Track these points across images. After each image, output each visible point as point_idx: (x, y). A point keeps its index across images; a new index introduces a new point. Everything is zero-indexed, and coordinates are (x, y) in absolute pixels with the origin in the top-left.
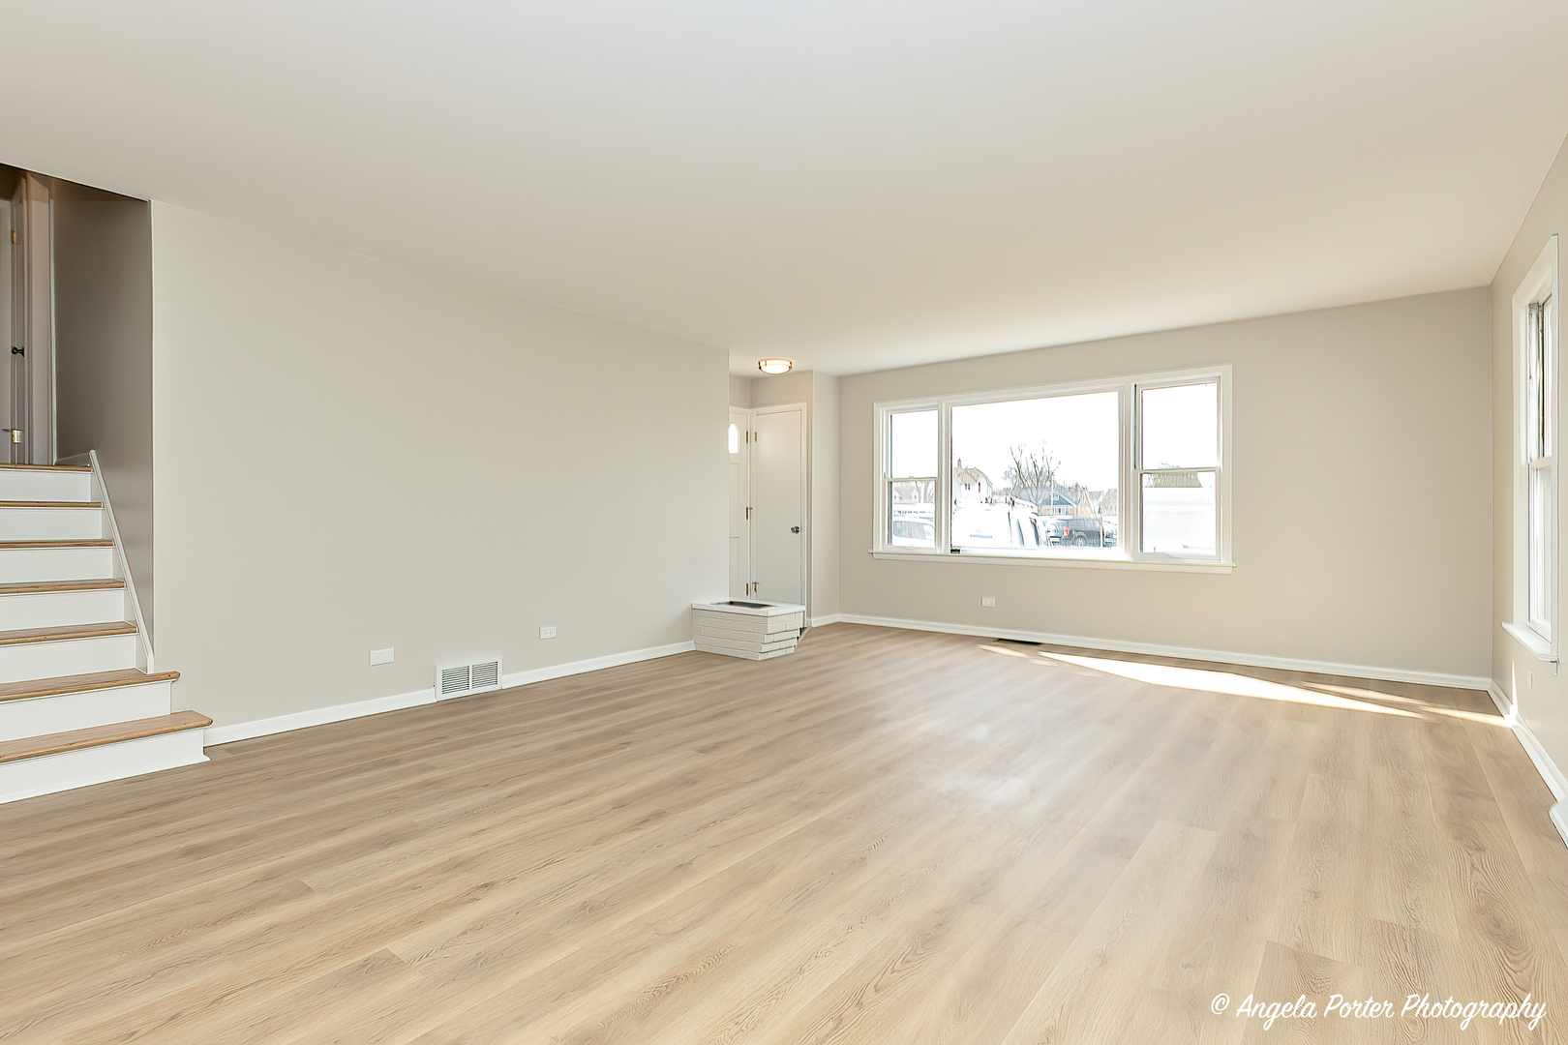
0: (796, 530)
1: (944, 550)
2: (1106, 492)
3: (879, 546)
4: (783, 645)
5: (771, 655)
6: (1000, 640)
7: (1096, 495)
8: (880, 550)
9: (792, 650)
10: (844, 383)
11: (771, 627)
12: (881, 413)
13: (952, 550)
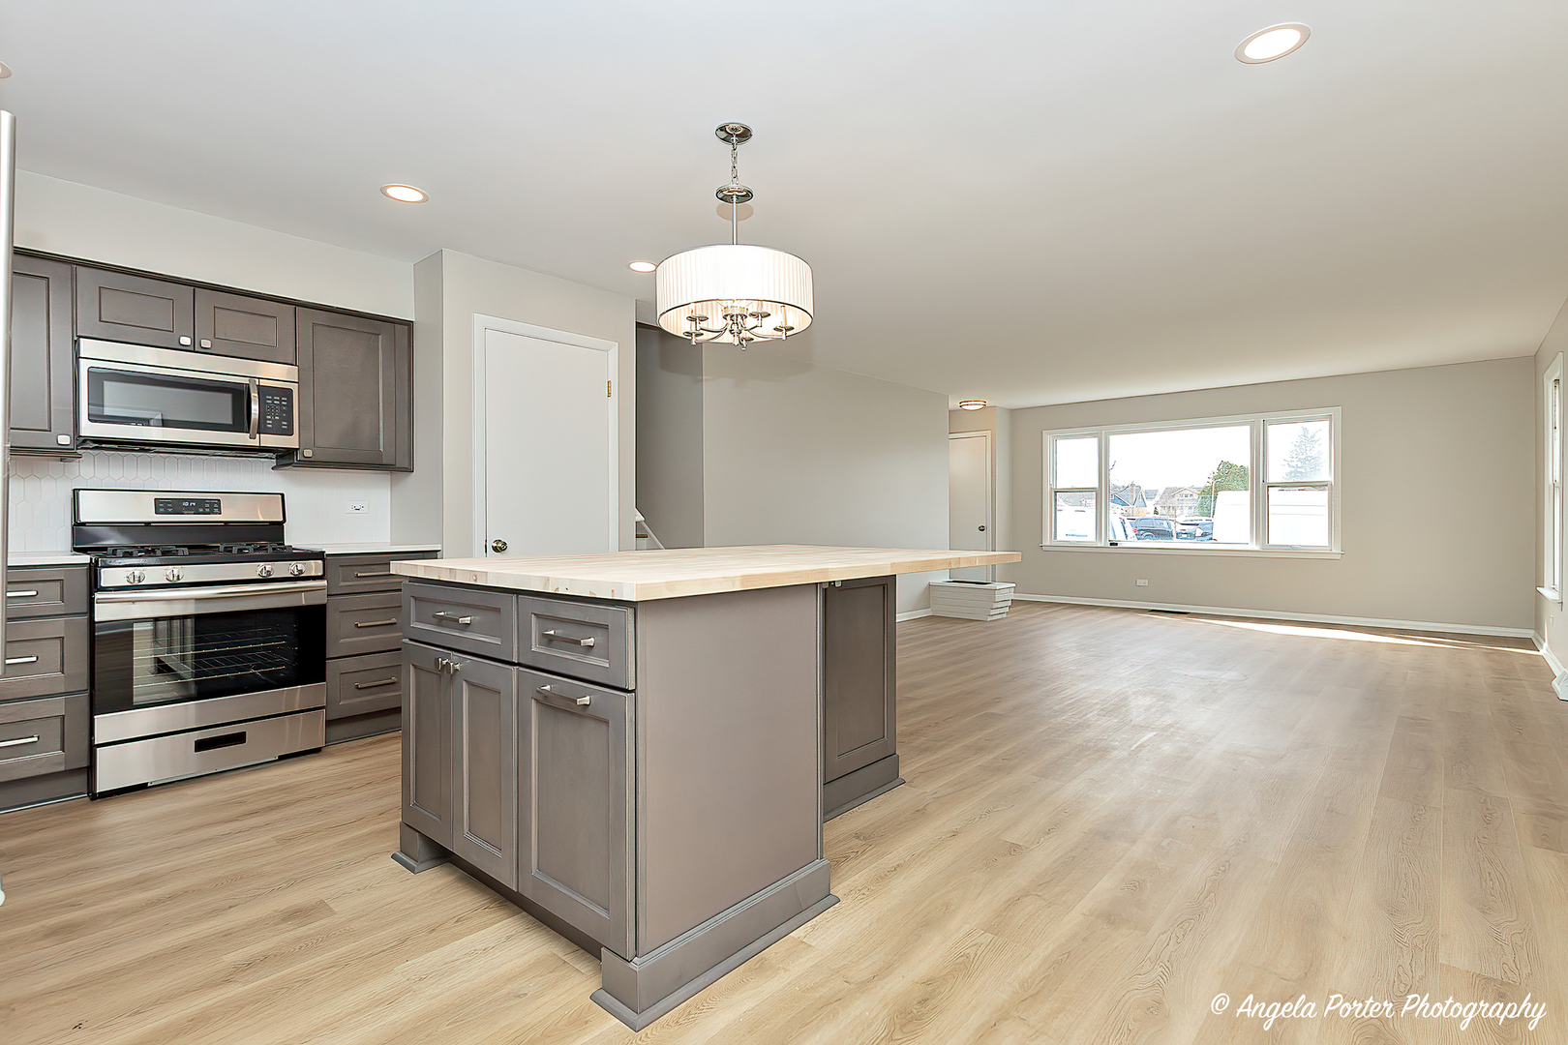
0: (982, 529)
1: (1106, 544)
2: (1161, 492)
3: (1047, 542)
4: (1002, 611)
5: (995, 618)
6: (1153, 611)
7: (1151, 494)
8: (1048, 544)
9: (1005, 615)
10: (1013, 413)
11: (999, 597)
12: (1048, 437)
13: (1111, 544)
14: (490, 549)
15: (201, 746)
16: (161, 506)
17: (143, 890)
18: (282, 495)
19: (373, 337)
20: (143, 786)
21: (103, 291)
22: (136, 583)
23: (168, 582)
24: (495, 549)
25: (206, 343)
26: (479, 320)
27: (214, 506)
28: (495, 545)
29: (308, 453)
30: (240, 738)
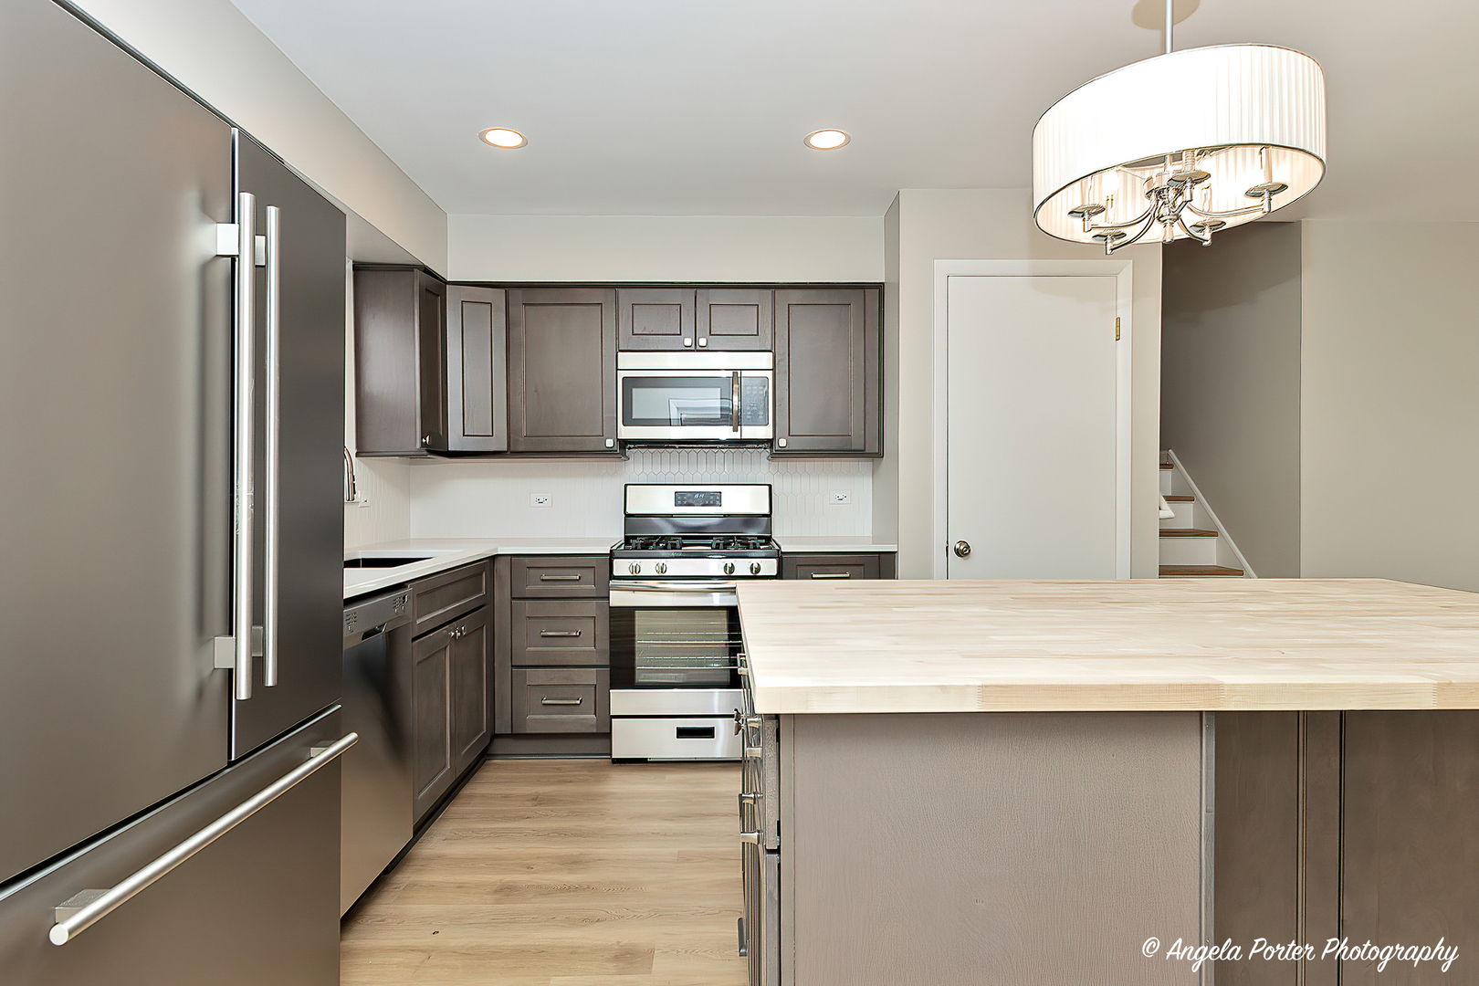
14: (951, 551)
15: (682, 733)
16: (681, 499)
17: (571, 871)
18: (770, 486)
19: (844, 308)
20: (643, 761)
21: (635, 307)
22: (635, 574)
23: (657, 574)
24: (958, 552)
25: (702, 342)
26: (941, 266)
27: (715, 499)
28: (958, 546)
29: (783, 443)
30: (708, 733)
